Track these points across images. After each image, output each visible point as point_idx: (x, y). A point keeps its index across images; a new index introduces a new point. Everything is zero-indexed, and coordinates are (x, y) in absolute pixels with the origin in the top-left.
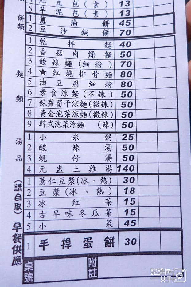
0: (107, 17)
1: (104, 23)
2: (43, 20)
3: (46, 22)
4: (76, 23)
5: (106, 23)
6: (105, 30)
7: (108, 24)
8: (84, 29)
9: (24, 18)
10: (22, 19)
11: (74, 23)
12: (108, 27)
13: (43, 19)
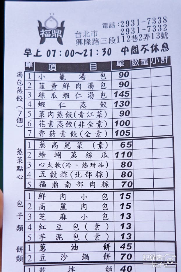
0: (108, 240)
1: (105, 246)
2: (43, 248)
3: (45, 250)
4: (76, 247)
5: (107, 246)
6: (105, 253)
7: (109, 247)
8: (85, 253)
9: (23, 248)
10: (21, 250)
11: (75, 247)
12: (109, 250)
13: (42, 246)
